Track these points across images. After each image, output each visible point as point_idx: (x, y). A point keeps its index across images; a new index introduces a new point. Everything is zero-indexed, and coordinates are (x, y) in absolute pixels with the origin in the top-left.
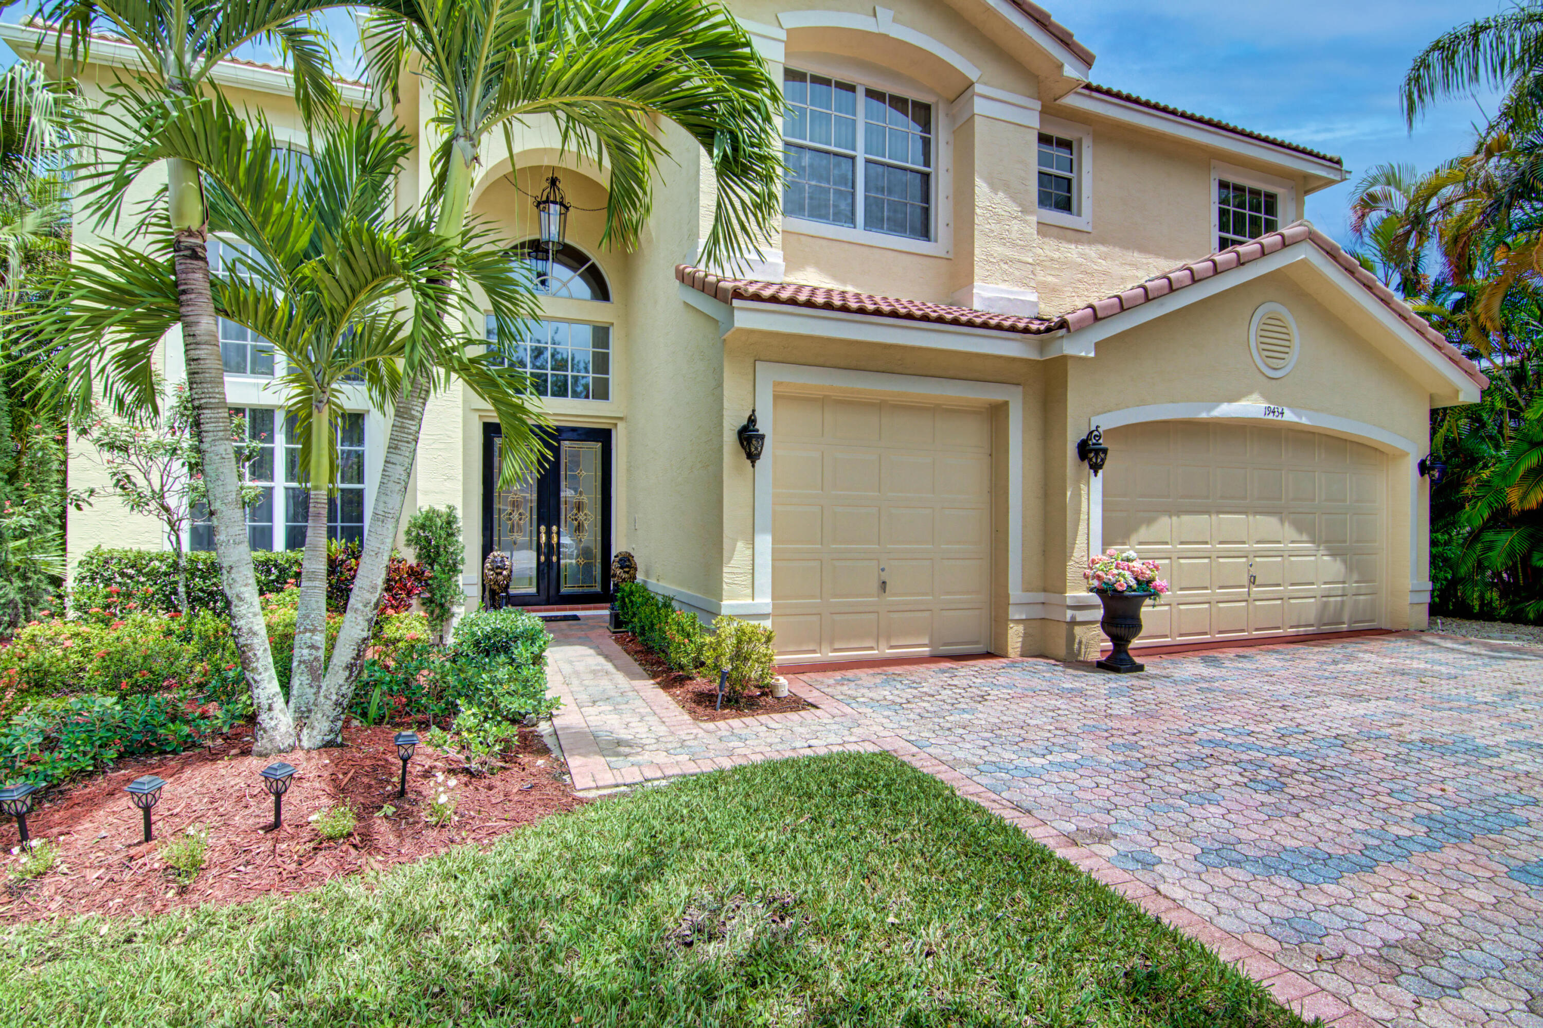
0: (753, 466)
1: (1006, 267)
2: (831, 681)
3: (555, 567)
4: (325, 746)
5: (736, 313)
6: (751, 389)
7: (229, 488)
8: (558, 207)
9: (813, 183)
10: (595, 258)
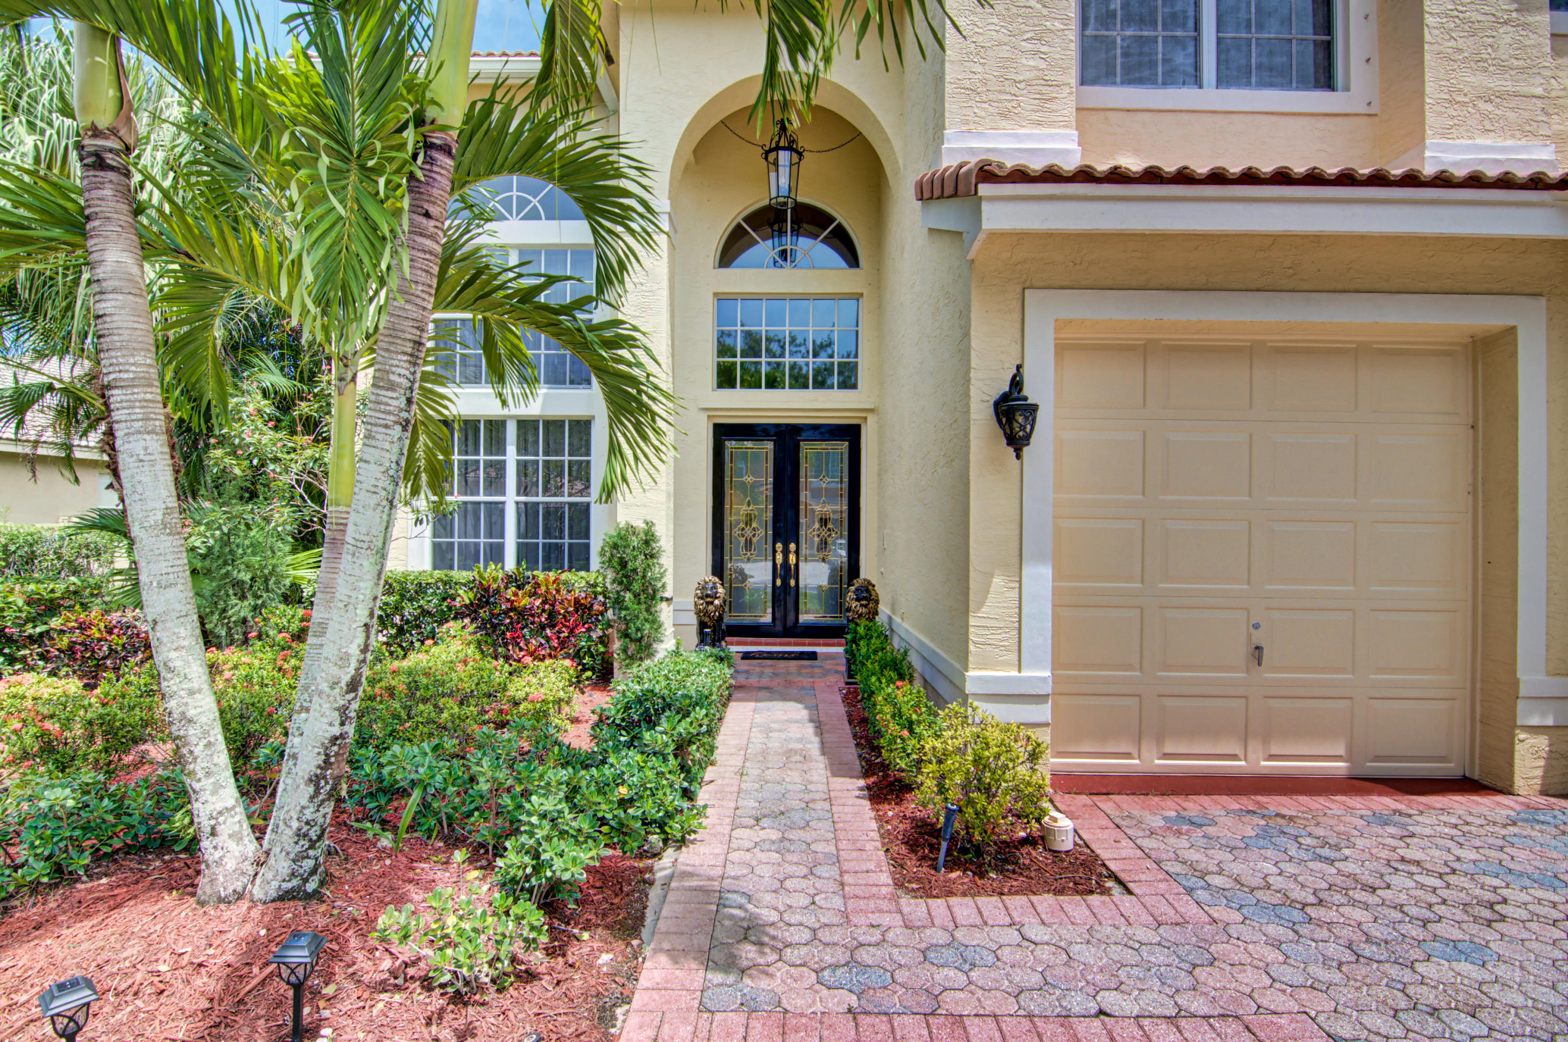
0: (1018, 457)
1: (1489, 107)
2: (1157, 822)
3: (793, 593)
4: (281, 898)
5: (985, 207)
6: (1018, 336)
7: (150, 505)
8: (787, 153)
9: (1129, 33)
10: (841, 217)
